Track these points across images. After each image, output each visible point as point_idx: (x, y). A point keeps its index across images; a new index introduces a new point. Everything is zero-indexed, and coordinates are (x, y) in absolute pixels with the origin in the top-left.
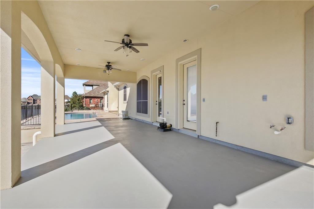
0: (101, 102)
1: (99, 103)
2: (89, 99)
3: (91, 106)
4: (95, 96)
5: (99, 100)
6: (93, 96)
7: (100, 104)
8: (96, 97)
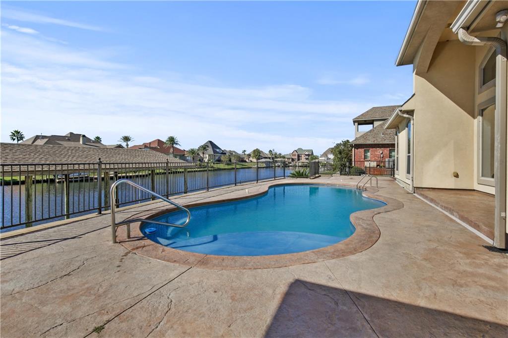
0: (390, 157)
1: (387, 160)
2: (363, 149)
3: (367, 164)
4: (376, 142)
5: (386, 151)
6: (373, 143)
7: (389, 161)
8: (379, 145)
